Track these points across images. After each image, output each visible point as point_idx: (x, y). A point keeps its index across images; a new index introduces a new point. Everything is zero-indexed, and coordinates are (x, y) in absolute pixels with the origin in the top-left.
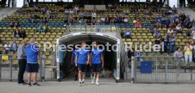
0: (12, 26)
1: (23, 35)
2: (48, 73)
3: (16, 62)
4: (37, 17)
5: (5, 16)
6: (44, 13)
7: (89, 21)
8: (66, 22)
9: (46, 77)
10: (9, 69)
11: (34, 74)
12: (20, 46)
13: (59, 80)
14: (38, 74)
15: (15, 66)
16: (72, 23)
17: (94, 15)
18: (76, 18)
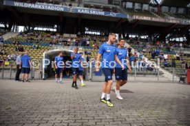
0: (14, 44)
1: (21, 50)
2: (37, 75)
3: (15, 67)
4: (32, 39)
5: (10, 37)
6: (37, 37)
7: (66, 43)
8: (51, 43)
9: (35, 77)
10: (10, 71)
11: (26, 75)
12: (19, 57)
13: (44, 79)
14: (30, 75)
15: (14, 69)
16: (55, 44)
17: (69, 40)
18: (58, 41)
